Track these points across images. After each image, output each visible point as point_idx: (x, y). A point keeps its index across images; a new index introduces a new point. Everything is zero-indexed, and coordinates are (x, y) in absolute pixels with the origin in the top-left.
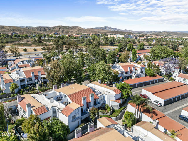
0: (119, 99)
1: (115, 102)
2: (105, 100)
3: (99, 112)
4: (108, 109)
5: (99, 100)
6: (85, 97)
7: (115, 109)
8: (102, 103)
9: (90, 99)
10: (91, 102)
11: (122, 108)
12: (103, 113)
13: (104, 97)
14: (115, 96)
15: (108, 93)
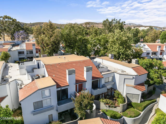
0: (142, 84)
1: (133, 88)
2: (115, 83)
3: (101, 102)
4: (120, 100)
5: (103, 82)
6: (74, 69)
7: (134, 101)
8: (109, 87)
9: (85, 76)
10: (86, 81)
11: (147, 102)
12: (108, 106)
13: (114, 78)
14: (135, 78)
15: (123, 71)
